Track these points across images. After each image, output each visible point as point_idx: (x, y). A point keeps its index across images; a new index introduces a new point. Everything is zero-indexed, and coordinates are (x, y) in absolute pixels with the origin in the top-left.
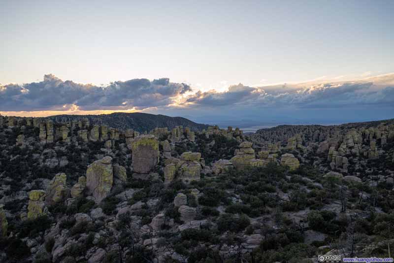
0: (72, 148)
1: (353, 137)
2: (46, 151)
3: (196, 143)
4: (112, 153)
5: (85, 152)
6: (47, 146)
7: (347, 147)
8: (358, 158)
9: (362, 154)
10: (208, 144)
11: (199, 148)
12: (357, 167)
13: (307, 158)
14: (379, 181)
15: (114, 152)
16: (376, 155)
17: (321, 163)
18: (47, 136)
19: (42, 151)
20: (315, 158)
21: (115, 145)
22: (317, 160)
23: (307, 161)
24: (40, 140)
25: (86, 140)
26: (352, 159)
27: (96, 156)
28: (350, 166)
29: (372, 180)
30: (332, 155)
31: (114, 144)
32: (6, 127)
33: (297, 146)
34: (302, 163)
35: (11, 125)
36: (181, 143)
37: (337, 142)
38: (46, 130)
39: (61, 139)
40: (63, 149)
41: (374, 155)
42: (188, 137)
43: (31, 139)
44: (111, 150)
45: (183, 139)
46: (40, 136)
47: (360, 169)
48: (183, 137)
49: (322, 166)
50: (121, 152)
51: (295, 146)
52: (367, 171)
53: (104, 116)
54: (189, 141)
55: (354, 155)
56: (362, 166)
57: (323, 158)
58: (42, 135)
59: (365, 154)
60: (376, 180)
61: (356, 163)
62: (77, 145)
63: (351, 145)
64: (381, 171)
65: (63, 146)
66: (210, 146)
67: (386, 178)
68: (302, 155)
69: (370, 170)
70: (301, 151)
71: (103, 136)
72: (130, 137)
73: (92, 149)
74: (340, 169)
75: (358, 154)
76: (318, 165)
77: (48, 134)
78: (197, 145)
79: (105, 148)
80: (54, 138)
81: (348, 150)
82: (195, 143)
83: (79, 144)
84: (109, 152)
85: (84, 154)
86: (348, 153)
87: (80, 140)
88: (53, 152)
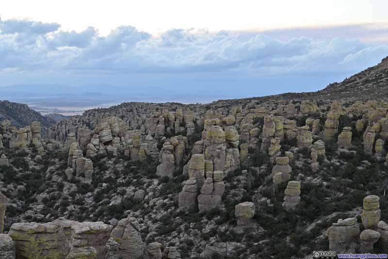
1: (111, 125)
7: (100, 141)
8: (114, 159)
9: (121, 154)
12: (107, 174)
13: (38, 162)
14: (125, 196)
16: (140, 154)
17: (57, 169)
20: (53, 160)
22: (54, 163)
23: (38, 168)
26: (105, 162)
28: (97, 174)
29: (118, 194)
30: (72, 155)
33: (32, 142)
34: (28, 170)
37: (89, 134)
41: (138, 155)
47: (110, 177)
49: (57, 174)
51: (29, 143)
52: (120, 180)
55: (110, 155)
56: (116, 173)
57: (63, 162)
59: (126, 153)
60: (123, 193)
61: (109, 167)
63: (107, 138)
64: (135, 180)
67: (135, 191)
68: (33, 157)
69: (124, 178)
70: (35, 151)
74: (81, 178)
75: (115, 154)
76: (52, 172)
81: (102, 147)
86: (101, 152)
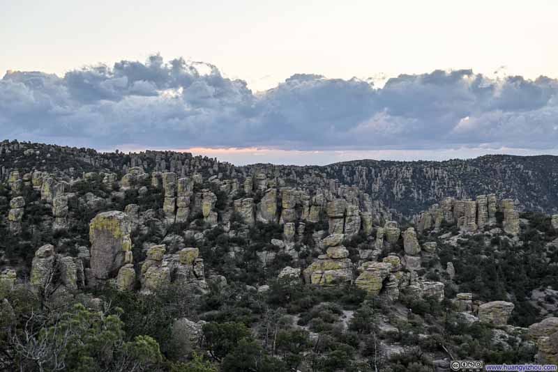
0: (215, 236)
2: (168, 238)
3: (521, 239)
4: (294, 251)
5: (239, 246)
6: (172, 229)
10: (549, 244)
11: (522, 252)
15: (297, 248)
18: (176, 208)
19: (162, 238)
24: (164, 216)
25: (250, 220)
27: (259, 254)
31: (301, 232)
32: (117, 189)
35: (126, 185)
36: (478, 239)
38: (176, 194)
39: (201, 216)
40: (199, 236)
42: (504, 222)
43: (150, 213)
44: (293, 244)
45: (487, 228)
46: (165, 208)
48: (491, 222)
50: (311, 251)
54: (503, 233)
58: (168, 206)
62: (227, 228)
65: (201, 231)
66: (551, 249)
71: (284, 212)
72: (336, 218)
73: (254, 240)
77: (178, 205)
78: (521, 244)
79: (280, 238)
80: (190, 213)
82: (516, 239)
83: (232, 228)
84: (288, 248)
85: (237, 249)
87: (237, 220)
88: (178, 242)
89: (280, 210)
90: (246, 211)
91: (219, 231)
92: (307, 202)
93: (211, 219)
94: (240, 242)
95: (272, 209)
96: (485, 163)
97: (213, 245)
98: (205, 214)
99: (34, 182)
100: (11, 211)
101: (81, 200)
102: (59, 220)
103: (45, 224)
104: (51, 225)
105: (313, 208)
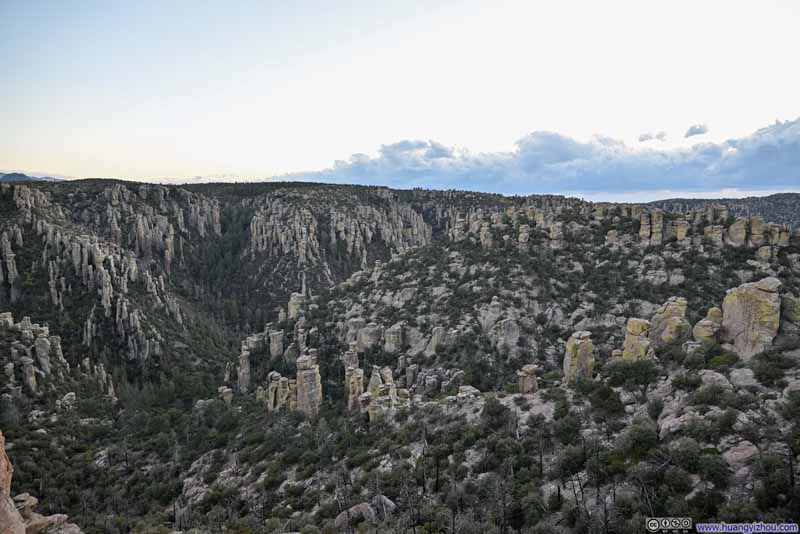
0: (692, 256)
2: (648, 257)
4: (771, 270)
5: (715, 265)
6: (650, 250)
15: (775, 269)
18: (651, 233)
19: (643, 257)
21: (778, 256)
24: (640, 239)
25: (720, 243)
27: (736, 272)
31: (775, 254)
32: (593, 219)
35: (599, 216)
38: (651, 223)
39: (675, 239)
40: (677, 256)
43: (627, 237)
44: (769, 265)
46: (641, 233)
50: (789, 270)
53: (754, 200)
58: (644, 232)
62: (701, 250)
65: (678, 251)
71: (754, 237)
73: (729, 260)
77: (654, 231)
79: (755, 259)
80: (663, 237)
83: (705, 250)
84: (764, 268)
85: (714, 267)
87: (709, 244)
88: (659, 261)
89: (749, 234)
90: (716, 236)
91: (694, 253)
92: (777, 229)
93: (686, 243)
94: (716, 262)
95: (742, 235)
96: (777, 200)
97: (692, 263)
98: (679, 238)
99: (528, 213)
100: (521, 235)
101: (568, 227)
102: (555, 242)
103: (545, 245)
104: (548, 245)
105: (783, 234)
